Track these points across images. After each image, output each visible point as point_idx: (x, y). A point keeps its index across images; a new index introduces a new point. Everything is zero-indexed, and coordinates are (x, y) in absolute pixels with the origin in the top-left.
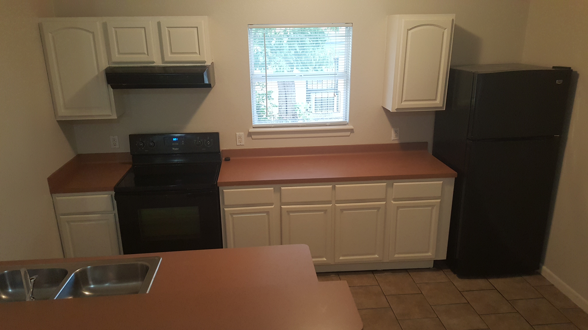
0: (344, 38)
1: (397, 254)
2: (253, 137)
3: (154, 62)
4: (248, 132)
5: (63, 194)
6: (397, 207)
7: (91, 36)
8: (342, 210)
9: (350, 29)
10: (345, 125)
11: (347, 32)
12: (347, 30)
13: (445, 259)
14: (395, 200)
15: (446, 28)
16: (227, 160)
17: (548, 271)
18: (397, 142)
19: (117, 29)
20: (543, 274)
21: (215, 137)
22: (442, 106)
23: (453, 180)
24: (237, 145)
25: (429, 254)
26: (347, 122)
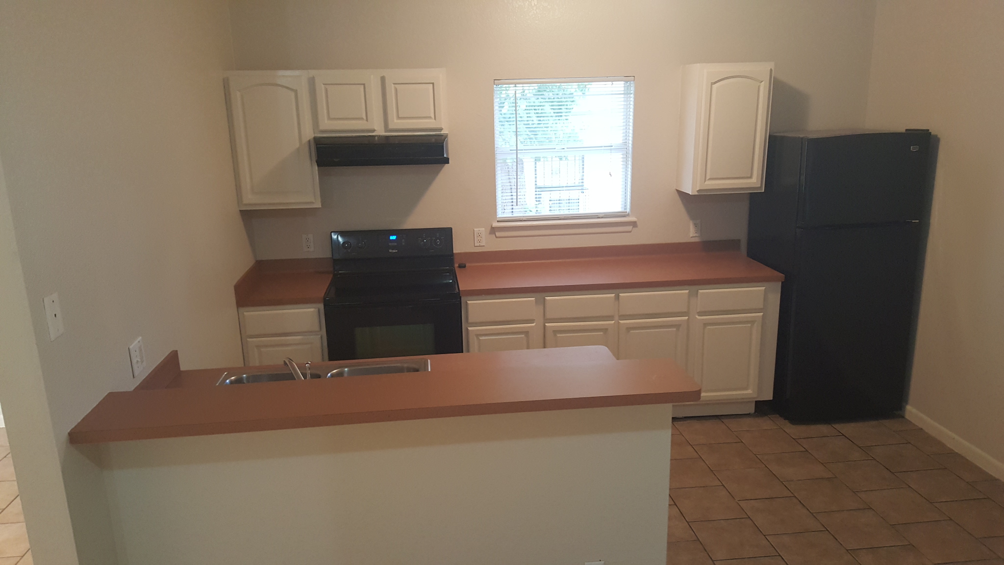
0: (623, 96)
1: (704, 392)
2: (498, 234)
3: (374, 131)
4: (490, 228)
5: (252, 309)
6: (704, 324)
7: (293, 94)
8: (629, 329)
9: (630, 84)
10: (624, 216)
11: (626, 88)
12: (626, 85)
13: (772, 399)
14: (701, 314)
15: (762, 81)
16: (462, 266)
17: (914, 411)
18: (697, 240)
19: (327, 86)
20: (907, 416)
21: (447, 233)
22: (760, 186)
23: (778, 286)
24: (475, 246)
25: (750, 391)
26: (626, 212)
